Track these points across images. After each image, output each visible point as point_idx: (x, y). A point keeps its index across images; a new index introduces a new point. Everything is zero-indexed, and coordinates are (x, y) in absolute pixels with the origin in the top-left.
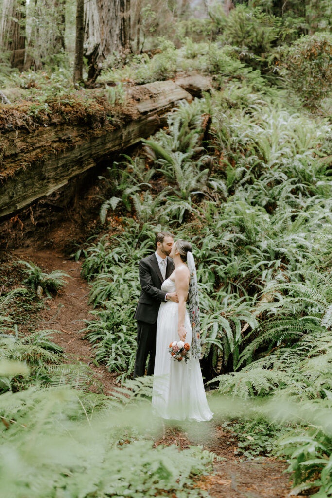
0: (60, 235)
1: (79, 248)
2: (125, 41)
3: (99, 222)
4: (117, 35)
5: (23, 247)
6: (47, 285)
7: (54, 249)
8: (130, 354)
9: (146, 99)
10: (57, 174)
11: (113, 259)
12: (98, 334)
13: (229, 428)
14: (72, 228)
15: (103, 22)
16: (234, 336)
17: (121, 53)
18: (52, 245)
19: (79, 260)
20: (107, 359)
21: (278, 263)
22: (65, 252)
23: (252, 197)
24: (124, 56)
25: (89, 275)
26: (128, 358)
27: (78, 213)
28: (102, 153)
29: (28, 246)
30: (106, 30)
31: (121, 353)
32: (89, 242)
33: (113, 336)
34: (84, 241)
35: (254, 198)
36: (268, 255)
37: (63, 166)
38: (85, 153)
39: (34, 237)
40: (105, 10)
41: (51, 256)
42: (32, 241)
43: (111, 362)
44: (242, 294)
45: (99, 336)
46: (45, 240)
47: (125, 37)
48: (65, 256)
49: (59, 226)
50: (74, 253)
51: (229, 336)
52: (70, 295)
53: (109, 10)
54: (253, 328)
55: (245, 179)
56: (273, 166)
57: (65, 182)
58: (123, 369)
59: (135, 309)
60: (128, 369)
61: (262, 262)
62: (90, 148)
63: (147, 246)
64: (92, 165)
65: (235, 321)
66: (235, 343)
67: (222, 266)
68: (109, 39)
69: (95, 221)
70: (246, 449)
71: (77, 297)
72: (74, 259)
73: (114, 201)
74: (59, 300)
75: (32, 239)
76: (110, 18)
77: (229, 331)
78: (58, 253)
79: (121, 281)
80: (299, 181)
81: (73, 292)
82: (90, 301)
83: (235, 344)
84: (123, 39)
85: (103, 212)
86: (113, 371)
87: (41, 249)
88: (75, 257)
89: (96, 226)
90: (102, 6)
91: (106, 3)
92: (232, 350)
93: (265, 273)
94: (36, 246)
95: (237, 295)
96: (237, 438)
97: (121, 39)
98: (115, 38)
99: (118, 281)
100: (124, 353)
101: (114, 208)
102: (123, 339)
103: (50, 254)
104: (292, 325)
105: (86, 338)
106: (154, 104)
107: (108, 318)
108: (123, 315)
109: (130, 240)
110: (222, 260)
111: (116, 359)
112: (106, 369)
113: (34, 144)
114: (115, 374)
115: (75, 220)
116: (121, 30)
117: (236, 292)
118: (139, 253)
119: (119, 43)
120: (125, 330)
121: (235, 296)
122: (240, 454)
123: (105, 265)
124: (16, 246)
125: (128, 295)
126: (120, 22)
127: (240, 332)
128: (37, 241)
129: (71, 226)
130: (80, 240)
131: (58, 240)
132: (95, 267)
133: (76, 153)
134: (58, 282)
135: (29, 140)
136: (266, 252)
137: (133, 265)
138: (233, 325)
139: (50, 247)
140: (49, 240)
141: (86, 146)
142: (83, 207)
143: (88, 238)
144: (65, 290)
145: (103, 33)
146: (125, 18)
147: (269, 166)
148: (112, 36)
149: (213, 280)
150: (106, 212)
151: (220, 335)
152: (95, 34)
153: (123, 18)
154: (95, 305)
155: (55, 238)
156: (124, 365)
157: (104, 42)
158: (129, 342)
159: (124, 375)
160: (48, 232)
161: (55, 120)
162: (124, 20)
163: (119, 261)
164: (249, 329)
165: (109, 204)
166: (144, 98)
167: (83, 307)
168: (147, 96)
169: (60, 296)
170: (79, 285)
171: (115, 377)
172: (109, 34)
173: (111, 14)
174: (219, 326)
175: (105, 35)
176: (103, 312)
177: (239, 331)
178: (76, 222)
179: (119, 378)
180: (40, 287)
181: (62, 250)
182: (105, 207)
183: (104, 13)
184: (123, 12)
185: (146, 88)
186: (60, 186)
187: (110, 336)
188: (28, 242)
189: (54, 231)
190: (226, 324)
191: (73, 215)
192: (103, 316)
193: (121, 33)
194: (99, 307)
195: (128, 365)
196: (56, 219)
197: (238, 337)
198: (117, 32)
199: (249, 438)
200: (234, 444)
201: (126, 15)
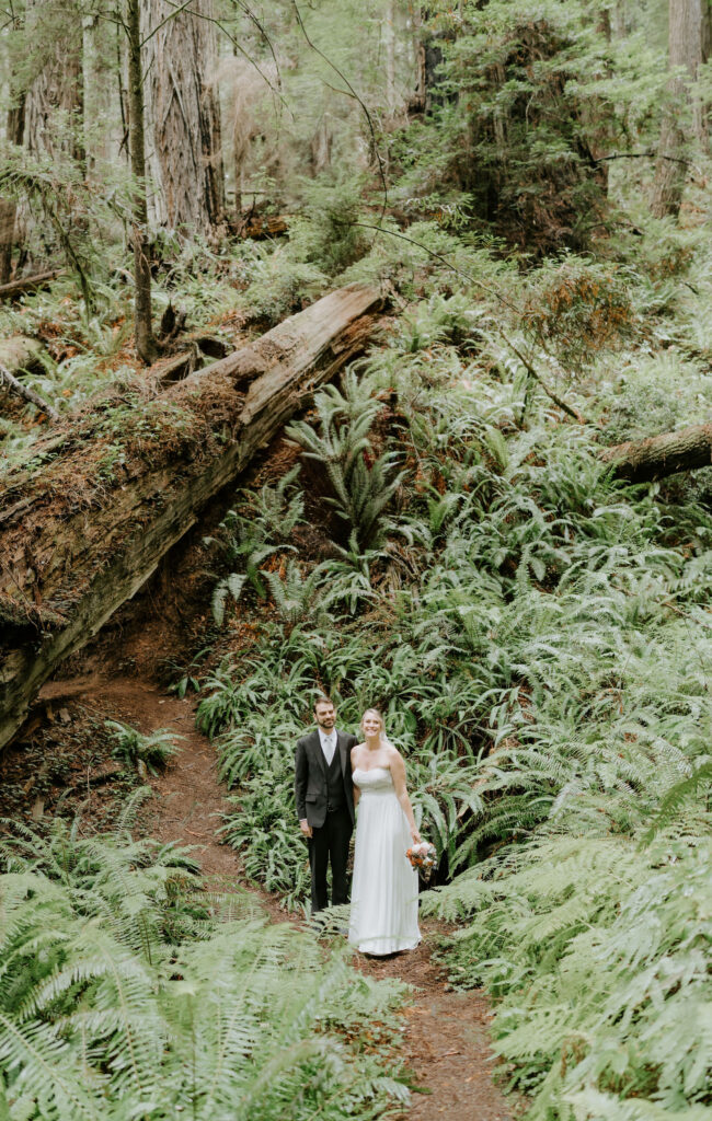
0: (145, 648)
1: (183, 673)
2: (215, 208)
3: (211, 619)
4: (199, 201)
5: (82, 674)
6: (150, 756)
7: (137, 675)
8: (295, 863)
9: (274, 366)
10: (144, 560)
11: (248, 699)
12: (243, 834)
13: (439, 960)
14: (165, 633)
15: (172, 180)
16: (448, 823)
17: (210, 236)
18: (134, 668)
19: (187, 695)
20: (262, 873)
21: (515, 692)
22: (159, 679)
23: (476, 550)
24: (215, 241)
25: (211, 729)
26: (293, 870)
27: (172, 603)
28: (208, 496)
29: (90, 672)
30: (178, 194)
31: (282, 863)
32: (200, 662)
33: (267, 837)
34: (190, 660)
35: (481, 553)
36: (500, 676)
37: (151, 544)
38: (180, 509)
39: (98, 653)
40: (174, 155)
41: (136, 691)
42: (96, 662)
43: (270, 879)
44: (462, 751)
45: (246, 838)
46: (120, 659)
47: (215, 202)
48: (159, 689)
49: (141, 630)
50: (175, 683)
51: (439, 825)
52: (185, 767)
53: (181, 155)
54: (475, 811)
55: (463, 514)
56: (514, 481)
57: (155, 566)
58: (287, 887)
59: (293, 789)
60: (295, 886)
61: (491, 692)
62: (189, 498)
63: (300, 672)
64: (193, 522)
65: (448, 800)
66: (450, 835)
67: (426, 703)
68: (184, 212)
69: (203, 618)
70: (458, 983)
71: (198, 769)
72: (176, 693)
73: (236, 583)
74: (171, 779)
75: (95, 658)
76: (183, 171)
77: (439, 818)
78: (145, 682)
79: (268, 742)
80: (559, 515)
81: (190, 761)
82: (222, 776)
83: (448, 837)
84: (212, 207)
85: (219, 605)
86: (274, 890)
87: (114, 675)
88: (178, 690)
89: (207, 627)
90: (166, 149)
91: (174, 143)
92: (445, 846)
93: (494, 710)
94: (104, 671)
95: (454, 753)
96: (449, 972)
97: (207, 207)
98: (196, 207)
99: (263, 743)
100: (287, 862)
101: (236, 597)
102: (282, 839)
103: (132, 685)
104: (522, 810)
105: (226, 842)
106: (287, 371)
107: (255, 807)
108: (278, 801)
109: (272, 661)
110: (427, 692)
111: (276, 873)
112: (263, 889)
113: (108, 524)
114: (277, 895)
115: (166, 618)
116: (207, 189)
117: (451, 748)
118: (288, 686)
119: (205, 217)
120: (284, 827)
121: (451, 755)
122: (451, 991)
123: (236, 710)
124: (70, 673)
125: (281, 766)
126: (202, 174)
127: (456, 817)
128: (105, 660)
129: (161, 628)
130: (182, 658)
131: (142, 658)
132: (220, 714)
133: (170, 514)
134: (165, 748)
135: (101, 520)
136: (496, 670)
137: (282, 708)
138: (444, 808)
139: (128, 672)
140: (126, 660)
141: (183, 497)
142: (178, 592)
143: (195, 652)
144: (176, 760)
145: (171, 202)
146: (213, 166)
147: (506, 479)
148: (189, 205)
149: (413, 726)
150: (223, 604)
151: (426, 824)
152: (157, 204)
153: (210, 167)
154: (230, 784)
155: (136, 654)
156: (289, 881)
157: (176, 218)
158: (291, 845)
159: (290, 896)
160: (122, 642)
161: (136, 472)
162: (210, 169)
163: (259, 701)
164: (469, 812)
165: (227, 588)
166: (269, 365)
167: (210, 787)
168: (274, 360)
169: (171, 770)
170: (196, 747)
171: (277, 899)
172: (184, 201)
173: (186, 162)
174: (424, 810)
175: (176, 204)
176: (247, 797)
177: (454, 815)
178: (170, 621)
179: (283, 901)
180: (140, 761)
181: (152, 677)
182: (220, 593)
183: (171, 162)
184: (209, 154)
185: (271, 343)
186: (148, 576)
187: (261, 837)
188: (89, 664)
189: (133, 641)
190: (433, 805)
191: (163, 608)
192: (246, 804)
193: (207, 196)
194: (236, 786)
195: (294, 880)
196: (133, 616)
197: (453, 825)
198: (200, 194)
199: (461, 969)
200: (444, 979)
201: (214, 159)
